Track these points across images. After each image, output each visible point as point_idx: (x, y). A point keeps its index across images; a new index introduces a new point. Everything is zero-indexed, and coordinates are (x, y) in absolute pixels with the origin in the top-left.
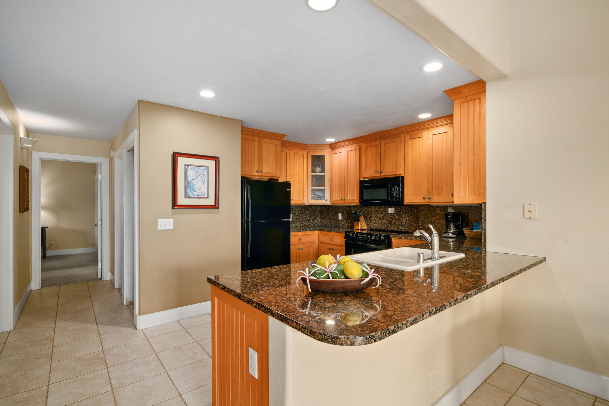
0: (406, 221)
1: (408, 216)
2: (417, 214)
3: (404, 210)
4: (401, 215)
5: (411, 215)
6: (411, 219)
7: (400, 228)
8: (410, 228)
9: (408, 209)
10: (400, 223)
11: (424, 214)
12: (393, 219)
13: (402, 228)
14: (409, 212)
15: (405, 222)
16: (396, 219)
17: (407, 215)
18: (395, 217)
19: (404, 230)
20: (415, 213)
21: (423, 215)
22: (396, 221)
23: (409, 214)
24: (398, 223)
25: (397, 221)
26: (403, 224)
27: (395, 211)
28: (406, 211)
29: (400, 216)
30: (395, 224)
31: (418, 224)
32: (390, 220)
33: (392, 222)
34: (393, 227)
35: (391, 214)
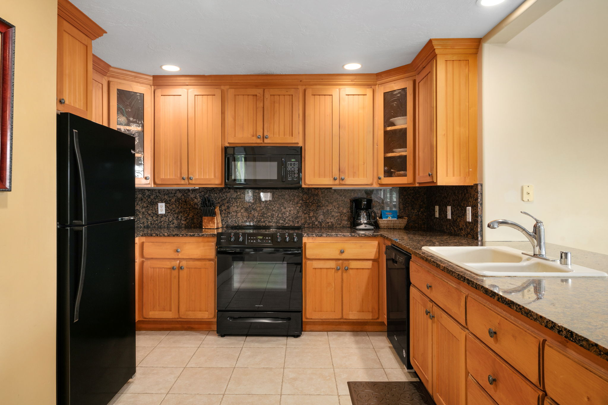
0: (290, 211)
1: (294, 204)
2: (308, 201)
3: (286, 196)
4: (282, 203)
5: (297, 203)
6: (298, 208)
7: (281, 222)
8: (297, 221)
9: (293, 194)
10: (280, 215)
11: (318, 200)
12: (269, 209)
13: (284, 221)
14: (294, 199)
15: (288, 214)
16: (274, 209)
17: (291, 203)
18: (273, 207)
19: (287, 225)
20: (304, 199)
21: (316, 203)
22: (274, 213)
23: (296, 201)
24: (278, 215)
25: (276, 212)
26: (285, 216)
27: (273, 196)
28: (290, 197)
29: (280, 204)
30: (273, 217)
31: (309, 215)
32: (264, 212)
33: (268, 215)
34: (269, 222)
35: (266, 201)
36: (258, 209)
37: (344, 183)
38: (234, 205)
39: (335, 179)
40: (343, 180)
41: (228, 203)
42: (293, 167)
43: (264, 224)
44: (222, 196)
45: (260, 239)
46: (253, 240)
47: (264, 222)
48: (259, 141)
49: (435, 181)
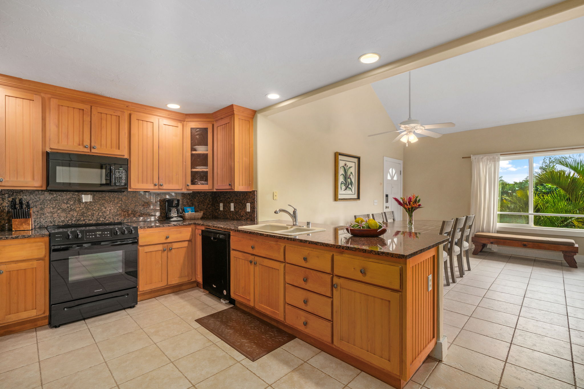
0: (110, 210)
1: (114, 204)
2: (127, 202)
3: (107, 198)
4: (103, 203)
5: (117, 203)
6: (118, 207)
7: (101, 219)
8: (117, 218)
9: (113, 196)
10: (100, 214)
11: (136, 201)
12: (89, 209)
13: (105, 219)
14: (114, 200)
15: (108, 212)
16: (94, 209)
17: (111, 203)
18: (93, 207)
19: (107, 222)
20: (123, 200)
21: (134, 203)
22: (94, 212)
23: (116, 202)
24: (98, 214)
25: (97, 212)
26: (105, 214)
27: (93, 199)
28: (110, 199)
29: (100, 205)
30: (93, 216)
31: (128, 212)
32: (84, 212)
33: (88, 214)
34: (89, 220)
35: (86, 203)
36: (78, 209)
37: (162, 188)
38: (48, 206)
39: (155, 185)
40: (161, 185)
41: (41, 204)
42: (120, 175)
43: (84, 222)
44: (33, 198)
45: (99, 234)
46: (92, 235)
47: (84, 220)
48: (86, 150)
49: (233, 189)
